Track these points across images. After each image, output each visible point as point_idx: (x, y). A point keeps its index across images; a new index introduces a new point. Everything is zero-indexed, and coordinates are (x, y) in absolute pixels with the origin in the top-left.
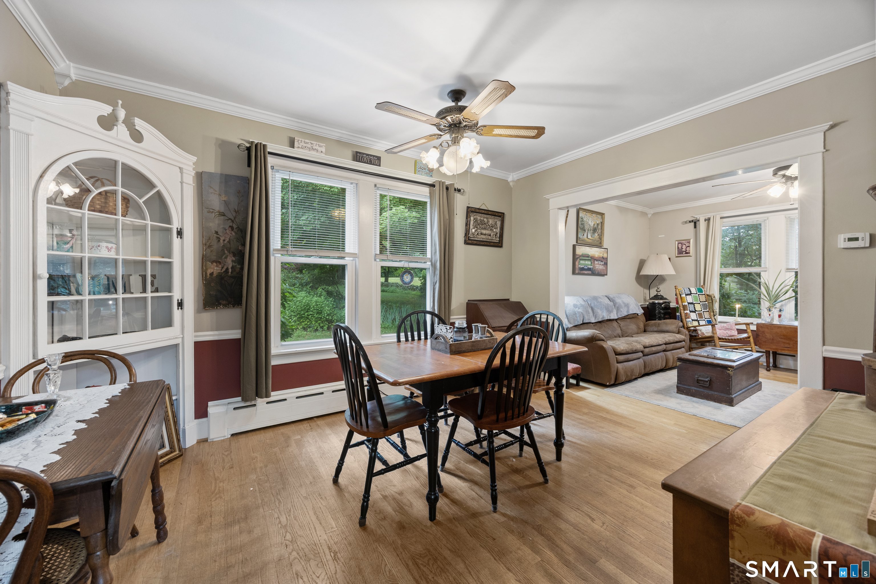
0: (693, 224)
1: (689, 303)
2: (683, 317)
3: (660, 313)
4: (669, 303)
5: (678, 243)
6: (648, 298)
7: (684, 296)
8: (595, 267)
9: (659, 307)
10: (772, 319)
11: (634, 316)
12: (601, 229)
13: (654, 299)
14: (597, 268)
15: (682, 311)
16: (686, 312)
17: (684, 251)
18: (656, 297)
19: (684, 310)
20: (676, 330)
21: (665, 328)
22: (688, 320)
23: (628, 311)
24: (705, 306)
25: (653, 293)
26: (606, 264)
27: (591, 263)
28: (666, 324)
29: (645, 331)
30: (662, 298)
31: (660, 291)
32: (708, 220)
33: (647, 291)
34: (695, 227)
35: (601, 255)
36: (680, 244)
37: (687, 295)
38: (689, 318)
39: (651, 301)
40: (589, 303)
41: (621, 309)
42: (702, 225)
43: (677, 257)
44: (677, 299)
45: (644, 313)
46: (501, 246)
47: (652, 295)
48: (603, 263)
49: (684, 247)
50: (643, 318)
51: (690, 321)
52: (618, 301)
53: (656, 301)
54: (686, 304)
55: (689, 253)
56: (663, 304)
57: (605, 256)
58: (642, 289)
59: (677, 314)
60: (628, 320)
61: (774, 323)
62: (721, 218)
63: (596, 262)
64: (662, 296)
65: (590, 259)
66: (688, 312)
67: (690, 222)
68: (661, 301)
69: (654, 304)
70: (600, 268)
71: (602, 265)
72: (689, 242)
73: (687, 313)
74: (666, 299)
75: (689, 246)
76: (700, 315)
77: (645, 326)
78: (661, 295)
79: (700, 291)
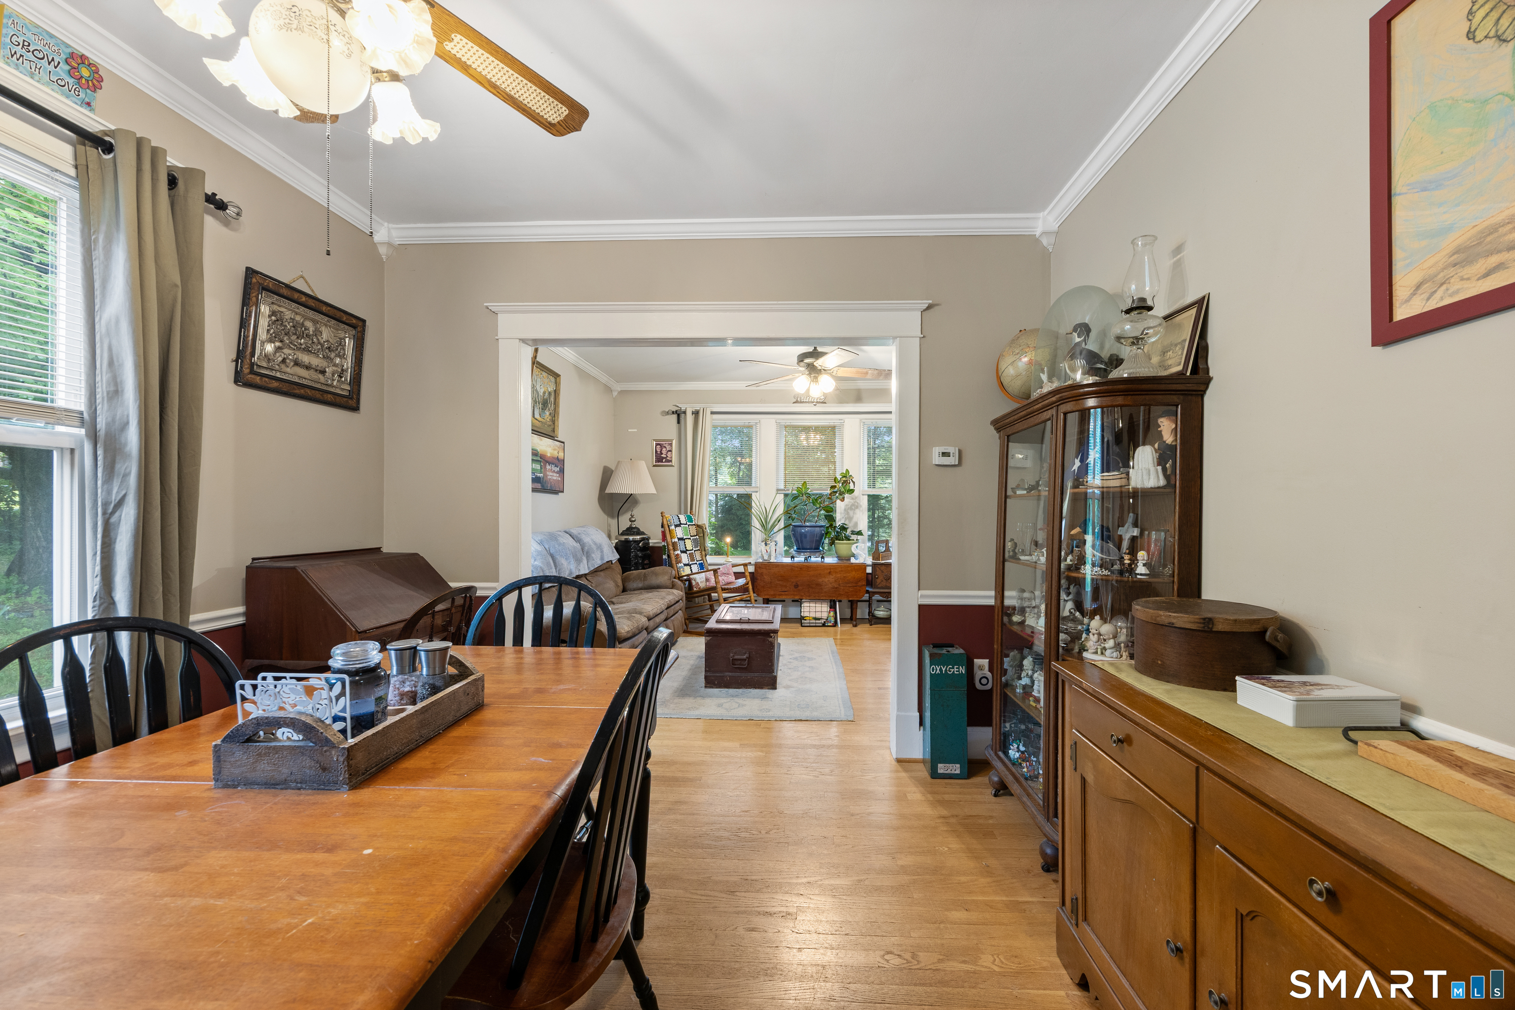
0: (675, 416)
1: (679, 539)
2: (674, 562)
3: (636, 556)
4: (648, 539)
5: (657, 445)
6: (614, 533)
7: (673, 527)
8: (547, 476)
9: (635, 547)
10: (770, 556)
11: (607, 565)
12: (555, 404)
13: (628, 535)
14: (549, 477)
15: (672, 552)
16: (676, 553)
17: (663, 458)
18: (630, 531)
19: (675, 550)
20: (669, 583)
21: (654, 581)
22: (680, 565)
23: (602, 558)
24: (695, 543)
25: (625, 523)
26: (562, 471)
27: (541, 468)
28: (656, 574)
29: (624, 590)
30: (639, 532)
31: (634, 521)
32: (696, 413)
33: (614, 522)
34: (679, 422)
35: (555, 454)
36: (658, 446)
37: (676, 526)
38: (680, 562)
39: (623, 538)
40: (547, 547)
41: (593, 555)
42: (690, 418)
43: (654, 466)
44: (664, 534)
45: (619, 560)
46: (355, 408)
47: (623, 528)
48: (558, 469)
49: (664, 450)
50: (618, 568)
51: (682, 567)
52: (587, 540)
53: (631, 538)
54: (676, 540)
55: (671, 461)
56: (640, 541)
57: (561, 455)
58: (606, 517)
59: (664, 557)
60: (602, 573)
61: (771, 561)
62: (712, 413)
63: (548, 467)
64: (638, 529)
65: (539, 459)
66: (679, 552)
67: (673, 413)
68: (638, 537)
69: (627, 541)
70: (555, 478)
71: (557, 473)
72: (671, 445)
73: (678, 555)
74: (643, 533)
75: (670, 451)
76: (692, 557)
77: (624, 581)
78: (636, 528)
79: (690, 520)
